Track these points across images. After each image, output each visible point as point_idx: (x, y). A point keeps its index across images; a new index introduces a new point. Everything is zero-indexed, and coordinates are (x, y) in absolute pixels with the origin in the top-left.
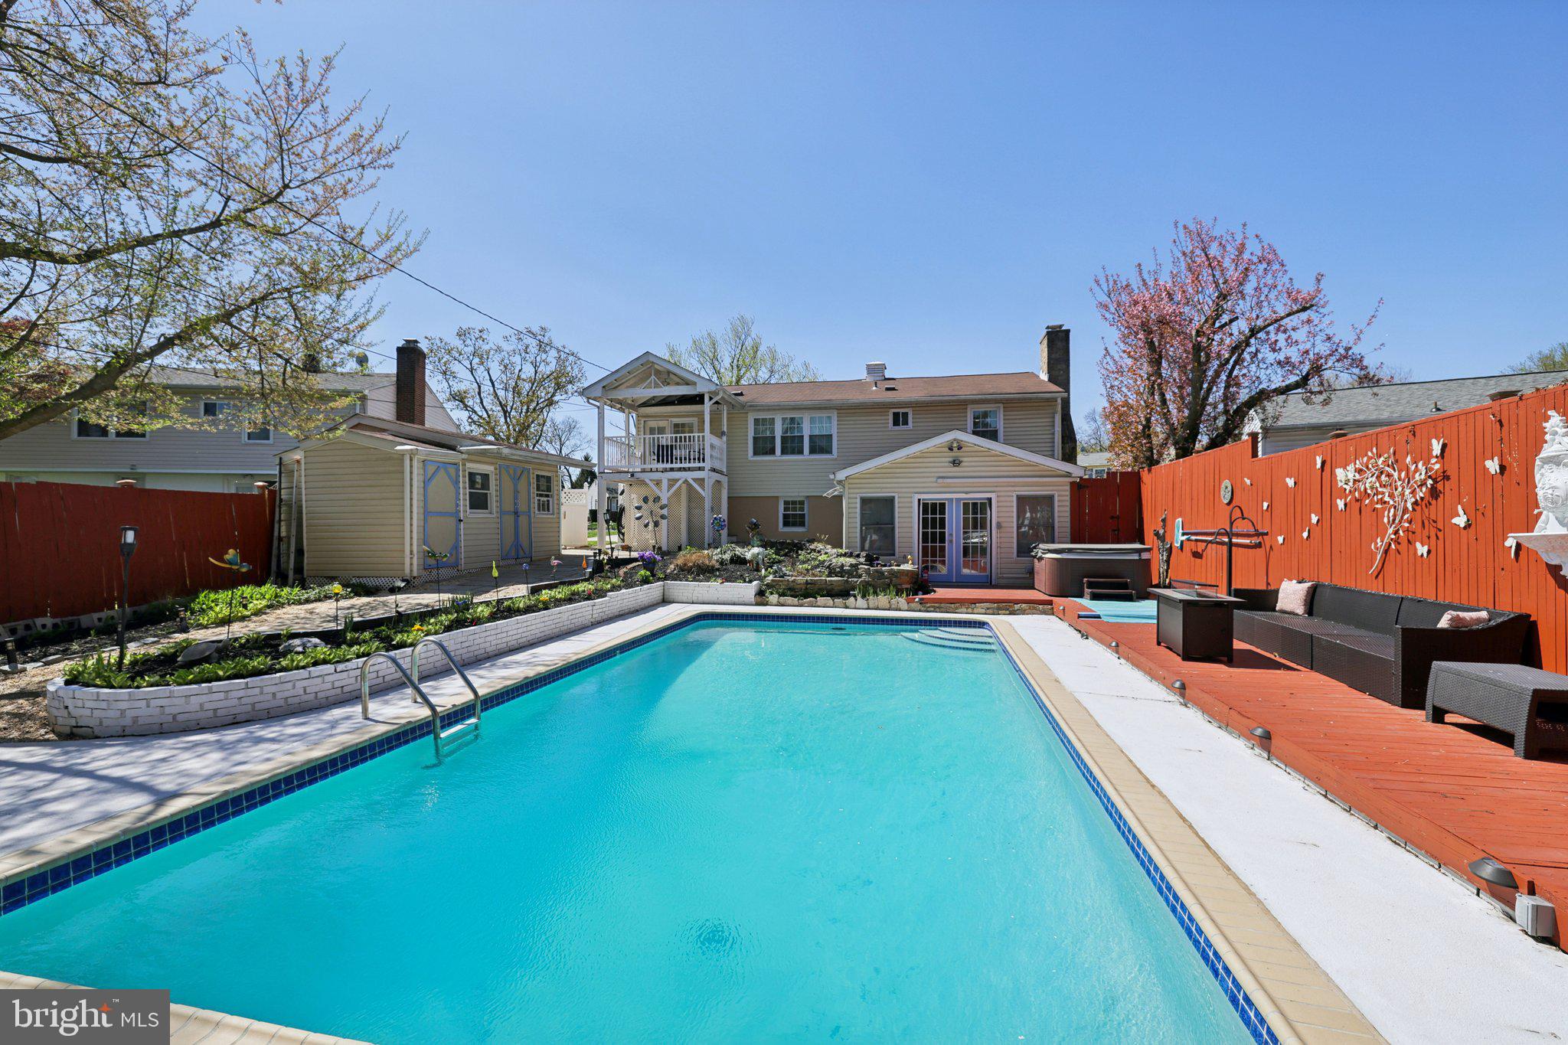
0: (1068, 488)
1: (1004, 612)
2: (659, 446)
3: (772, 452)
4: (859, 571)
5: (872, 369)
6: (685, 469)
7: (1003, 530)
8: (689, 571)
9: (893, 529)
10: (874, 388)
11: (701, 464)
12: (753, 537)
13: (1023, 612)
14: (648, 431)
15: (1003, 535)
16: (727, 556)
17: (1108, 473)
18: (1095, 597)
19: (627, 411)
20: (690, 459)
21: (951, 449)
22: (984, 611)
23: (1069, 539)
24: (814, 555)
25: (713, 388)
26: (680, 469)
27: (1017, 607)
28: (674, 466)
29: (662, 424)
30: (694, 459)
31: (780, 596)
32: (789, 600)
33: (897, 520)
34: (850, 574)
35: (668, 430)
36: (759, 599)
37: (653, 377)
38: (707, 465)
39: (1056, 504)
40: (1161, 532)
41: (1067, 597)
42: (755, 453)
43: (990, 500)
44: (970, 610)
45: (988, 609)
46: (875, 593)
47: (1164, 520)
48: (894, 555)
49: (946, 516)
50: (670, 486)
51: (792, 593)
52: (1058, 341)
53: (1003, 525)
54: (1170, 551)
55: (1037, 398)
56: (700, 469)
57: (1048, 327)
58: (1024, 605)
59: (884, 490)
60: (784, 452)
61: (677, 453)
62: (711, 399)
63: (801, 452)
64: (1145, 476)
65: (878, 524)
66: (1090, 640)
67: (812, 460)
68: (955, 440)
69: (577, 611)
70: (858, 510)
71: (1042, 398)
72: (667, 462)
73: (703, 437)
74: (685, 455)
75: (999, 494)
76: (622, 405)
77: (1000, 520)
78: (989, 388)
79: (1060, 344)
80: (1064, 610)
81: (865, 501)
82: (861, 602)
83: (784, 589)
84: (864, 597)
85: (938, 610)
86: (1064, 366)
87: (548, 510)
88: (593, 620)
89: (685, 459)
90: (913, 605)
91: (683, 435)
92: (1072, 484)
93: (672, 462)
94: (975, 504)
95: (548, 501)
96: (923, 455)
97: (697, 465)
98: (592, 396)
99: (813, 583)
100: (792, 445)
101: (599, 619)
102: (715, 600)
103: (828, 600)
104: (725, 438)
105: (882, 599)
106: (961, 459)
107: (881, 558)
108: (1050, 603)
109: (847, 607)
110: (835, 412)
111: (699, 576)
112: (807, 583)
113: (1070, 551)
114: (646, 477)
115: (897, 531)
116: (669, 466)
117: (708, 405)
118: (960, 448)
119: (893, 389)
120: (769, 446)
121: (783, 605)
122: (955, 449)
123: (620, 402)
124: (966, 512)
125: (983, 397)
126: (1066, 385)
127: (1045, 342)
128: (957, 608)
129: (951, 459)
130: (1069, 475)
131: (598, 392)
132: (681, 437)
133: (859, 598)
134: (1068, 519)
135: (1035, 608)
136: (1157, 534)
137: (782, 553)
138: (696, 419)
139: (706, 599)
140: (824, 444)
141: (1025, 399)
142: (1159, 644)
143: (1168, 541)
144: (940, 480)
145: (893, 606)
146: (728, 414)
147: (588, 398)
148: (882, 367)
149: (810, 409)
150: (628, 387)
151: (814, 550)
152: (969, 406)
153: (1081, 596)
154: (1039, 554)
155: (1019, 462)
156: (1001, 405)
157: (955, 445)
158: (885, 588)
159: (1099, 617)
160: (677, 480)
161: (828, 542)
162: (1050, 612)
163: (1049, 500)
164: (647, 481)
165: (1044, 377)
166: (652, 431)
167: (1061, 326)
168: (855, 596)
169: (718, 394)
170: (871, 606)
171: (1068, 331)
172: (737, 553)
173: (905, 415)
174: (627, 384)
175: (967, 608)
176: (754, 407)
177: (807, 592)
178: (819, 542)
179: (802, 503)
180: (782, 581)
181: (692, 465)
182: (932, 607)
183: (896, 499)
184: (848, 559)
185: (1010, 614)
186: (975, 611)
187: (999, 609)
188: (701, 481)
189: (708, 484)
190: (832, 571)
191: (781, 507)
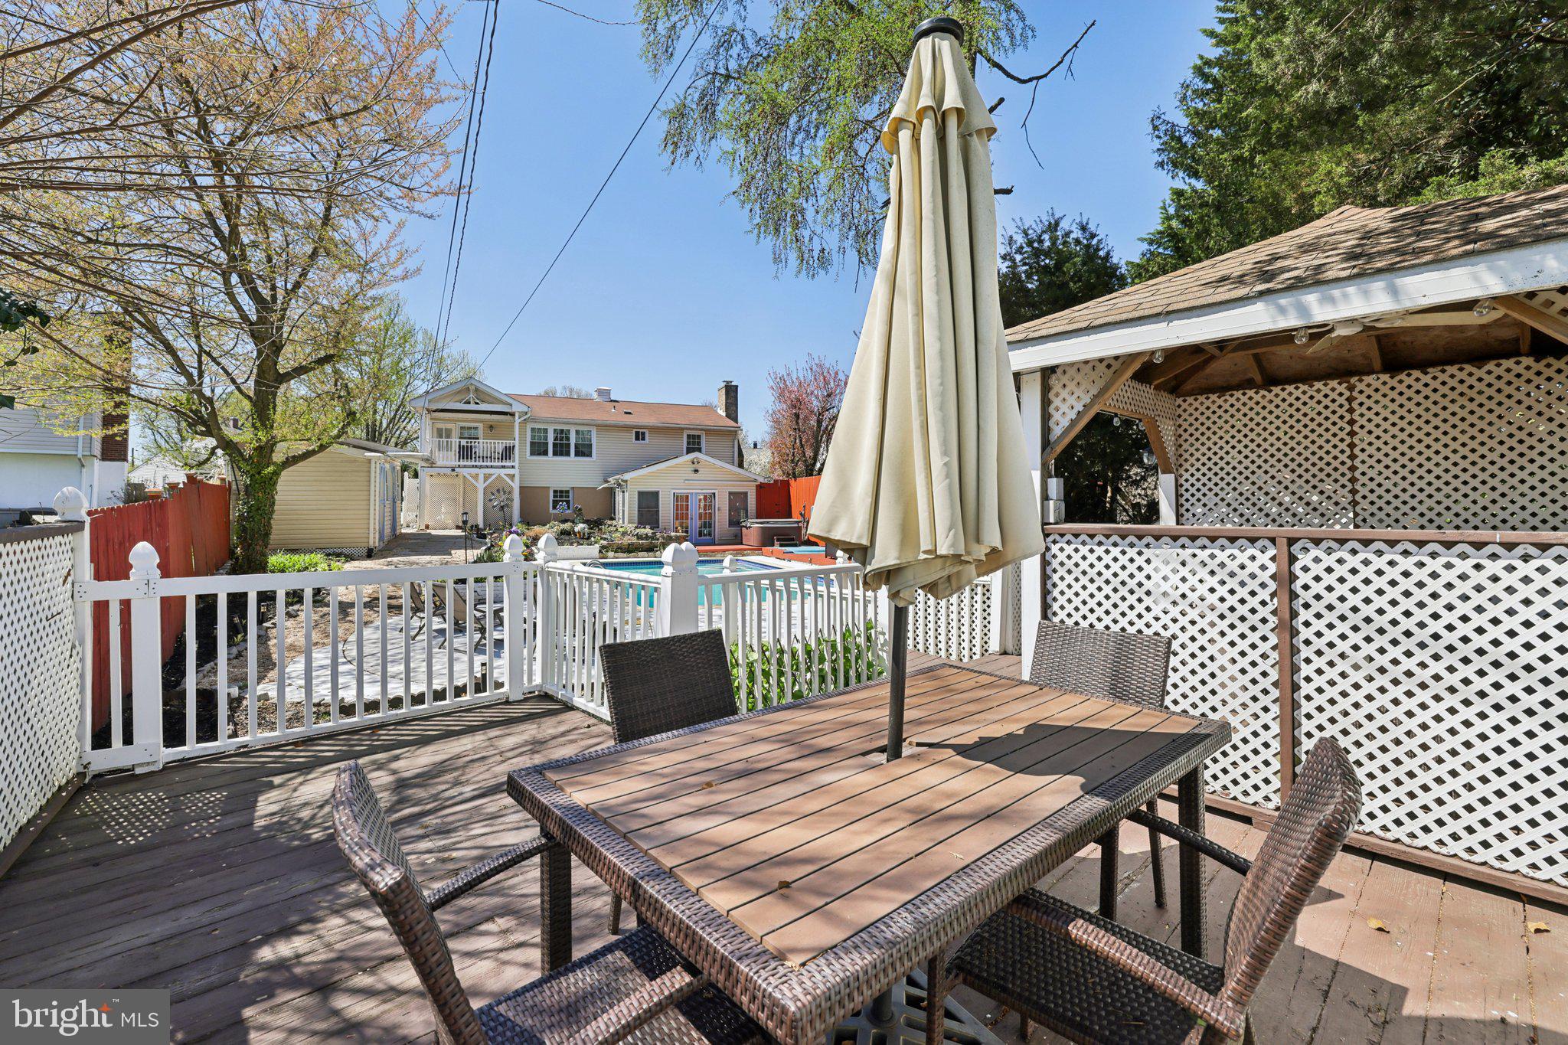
0: (755, 488)
3: (545, 453)
5: (600, 392)
7: (721, 511)
9: (658, 509)
10: (613, 410)
11: (512, 464)
13: (752, 553)
14: (435, 431)
15: (722, 514)
16: (557, 530)
17: (773, 480)
20: (492, 458)
21: (693, 463)
23: (755, 517)
25: (525, 409)
27: (745, 552)
29: (449, 426)
31: (614, 552)
32: (622, 554)
33: (660, 506)
36: (605, 554)
37: (471, 395)
38: (517, 464)
39: (749, 497)
40: (803, 512)
41: (768, 547)
42: (532, 454)
43: (714, 494)
45: (732, 554)
47: (804, 507)
48: (659, 527)
49: (689, 503)
50: (486, 479)
51: (621, 550)
52: (731, 391)
53: (721, 508)
55: (722, 429)
56: (512, 467)
57: (724, 382)
58: (748, 551)
59: (652, 487)
60: (555, 454)
63: (568, 454)
64: (792, 482)
65: (648, 508)
67: (577, 461)
68: (696, 458)
70: (636, 499)
71: (726, 430)
73: (515, 443)
75: (720, 490)
77: (720, 505)
79: (732, 394)
80: (772, 551)
81: (641, 494)
83: (614, 548)
86: (735, 408)
92: (757, 486)
94: (706, 496)
96: (676, 466)
99: (629, 544)
100: (561, 450)
102: (571, 557)
106: (700, 469)
108: (761, 549)
109: (656, 557)
110: (595, 428)
113: (763, 523)
114: (465, 472)
115: (660, 512)
117: (519, 421)
119: (630, 413)
120: (543, 449)
121: (617, 558)
122: (696, 463)
124: (700, 501)
125: (692, 426)
126: (736, 420)
127: (723, 391)
129: (693, 469)
130: (755, 480)
131: (423, 403)
134: (755, 504)
135: (754, 551)
136: (801, 514)
138: (481, 424)
140: (586, 450)
141: (715, 429)
143: (806, 517)
144: (686, 482)
148: (608, 392)
149: (575, 424)
152: (685, 431)
153: (776, 546)
154: (748, 525)
155: (718, 467)
156: (703, 432)
159: (793, 553)
160: (491, 475)
162: (761, 554)
163: (745, 494)
165: (726, 415)
166: (439, 431)
167: (732, 382)
171: (736, 386)
172: (564, 527)
173: (644, 434)
175: (721, 555)
176: (535, 419)
177: (630, 549)
179: (567, 491)
180: (613, 544)
183: (660, 493)
184: (644, 530)
185: (743, 556)
187: (737, 554)
188: (510, 476)
189: (517, 478)
190: (639, 537)
191: (551, 494)
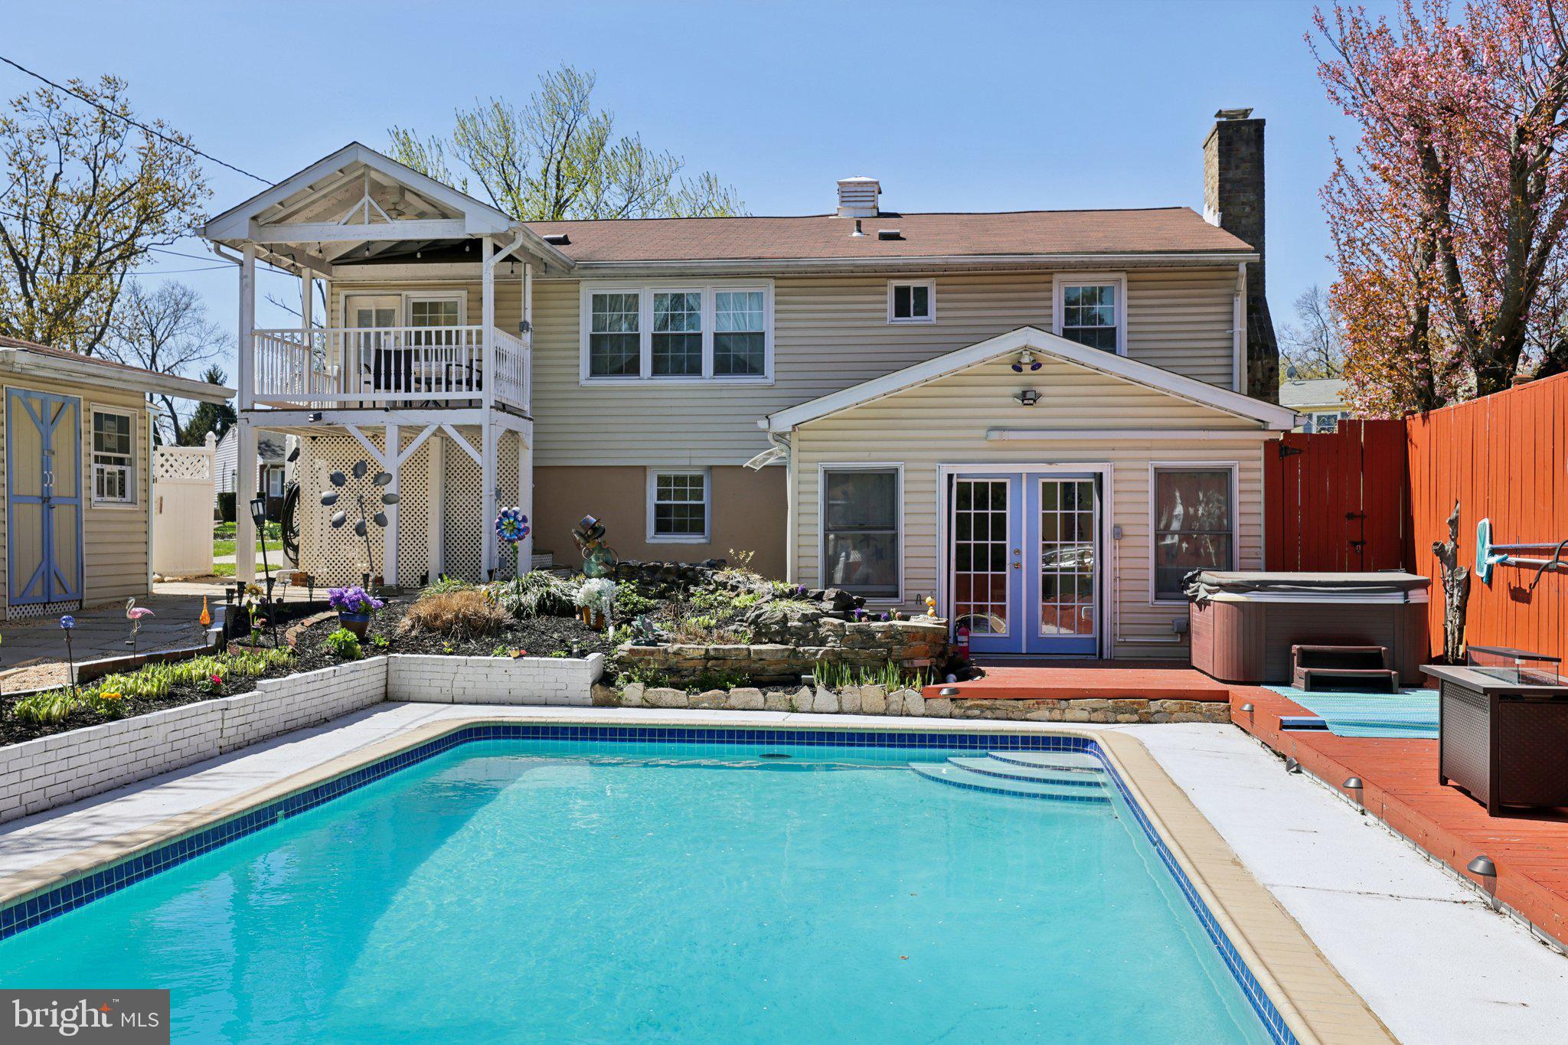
0: (1261, 453)
1: (1127, 716)
2: (378, 352)
3: (632, 369)
4: (822, 631)
5: (849, 193)
6: (436, 405)
7: (1125, 542)
8: (446, 631)
9: (894, 539)
10: (856, 234)
11: (475, 394)
12: (589, 555)
13: (1168, 718)
14: (354, 318)
15: (1125, 553)
16: (531, 599)
17: (1341, 423)
18: (1316, 684)
19: (306, 272)
20: (449, 383)
21: (1017, 368)
22: (1085, 715)
23: (1262, 562)
24: (723, 595)
25: (502, 226)
26: (426, 405)
27: (1155, 706)
28: (413, 396)
29: (387, 303)
30: (459, 382)
31: (648, 685)
32: (668, 694)
33: (902, 520)
34: (801, 636)
35: (400, 316)
36: (601, 692)
37: (367, 198)
38: (488, 395)
39: (1236, 486)
40: (1449, 546)
41: (1258, 684)
42: (596, 371)
43: (1099, 477)
44: (1057, 714)
45: (1095, 710)
46: (855, 677)
47: (1454, 523)
48: (896, 595)
49: (1008, 511)
50: (404, 442)
51: (675, 679)
52: (1241, 144)
53: (1127, 530)
54: (1466, 586)
55: (1197, 263)
56: (471, 404)
57: (1219, 114)
58: (1169, 703)
59: (874, 455)
60: (658, 369)
61: (420, 368)
62: (497, 249)
63: (695, 370)
64: (1415, 426)
65: (861, 527)
66: (1305, 777)
67: (722, 388)
68: (1026, 348)
69: (187, 722)
70: (820, 498)
71: (1208, 264)
72: (398, 387)
73: (479, 333)
74: (439, 372)
75: (1119, 465)
76: (295, 259)
77: (1121, 520)
78: (1098, 240)
79: (1244, 151)
80: (1251, 711)
81: (834, 479)
82: (823, 694)
83: (659, 670)
84: (830, 686)
85: (988, 714)
86: (1253, 198)
87: (122, 493)
88: (222, 742)
89: (438, 381)
90: (937, 704)
91: (433, 329)
92: (1269, 445)
93: (408, 389)
94: (1068, 487)
95: (122, 473)
96: (958, 380)
97: (465, 395)
98: (228, 238)
99: (720, 657)
100: (677, 356)
101: (239, 739)
102: (505, 696)
103: (754, 695)
104: (527, 337)
105: (871, 692)
106: (1039, 390)
107: (869, 601)
108: (1224, 697)
109: (793, 710)
110: (772, 283)
111: (467, 641)
112: (707, 656)
113: (1264, 586)
114: (350, 421)
115: (902, 542)
116: (401, 396)
117: (490, 262)
118: (1036, 366)
119: (896, 237)
120: (625, 355)
121: (653, 706)
122: (1027, 369)
123: (292, 253)
124: (1049, 502)
125: (1086, 258)
126: (1255, 235)
127: (1215, 144)
128: (1029, 709)
129: (1018, 390)
130: (1262, 426)
131: (241, 228)
132: (428, 334)
133: (820, 689)
134: (1261, 520)
135: (1192, 709)
136: (1440, 552)
137: (653, 590)
138: (464, 293)
139: (482, 693)
140: (744, 353)
141: (1172, 264)
142: (1443, 781)
143: (1463, 566)
144: (995, 435)
145: (894, 707)
146: (534, 283)
147: (219, 243)
148: (873, 190)
149: (716, 275)
150: (309, 220)
151: (724, 585)
152: (1057, 277)
153: (1287, 682)
154: (1202, 594)
155: (1160, 397)
156: (1123, 276)
157: (1026, 359)
158: (877, 667)
159: (1323, 726)
160: (420, 429)
161: (754, 567)
162: (1224, 716)
163: (1221, 478)
164: (353, 430)
165: (1212, 218)
166: (364, 318)
167: (1246, 113)
168: (811, 685)
169: (513, 240)
170: (845, 707)
171: (1260, 124)
172: (553, 590)
173: (922, 293)
174: (307, 213)
175: (1051, 710)
176: (591, 268)
177: (707, 676)
178: (735, 565)
179: (697, 481)
180: (652, 653)
181: (454, 395)
182: (977, 707)
183: (902, 476)
184: (797, 605)
185: (1140, 722)
186: (1068, 715)
187: (1117, 710)
188: (473, 432)
189: (491, 437)
190: (761, 632)
191: (652, 489)
